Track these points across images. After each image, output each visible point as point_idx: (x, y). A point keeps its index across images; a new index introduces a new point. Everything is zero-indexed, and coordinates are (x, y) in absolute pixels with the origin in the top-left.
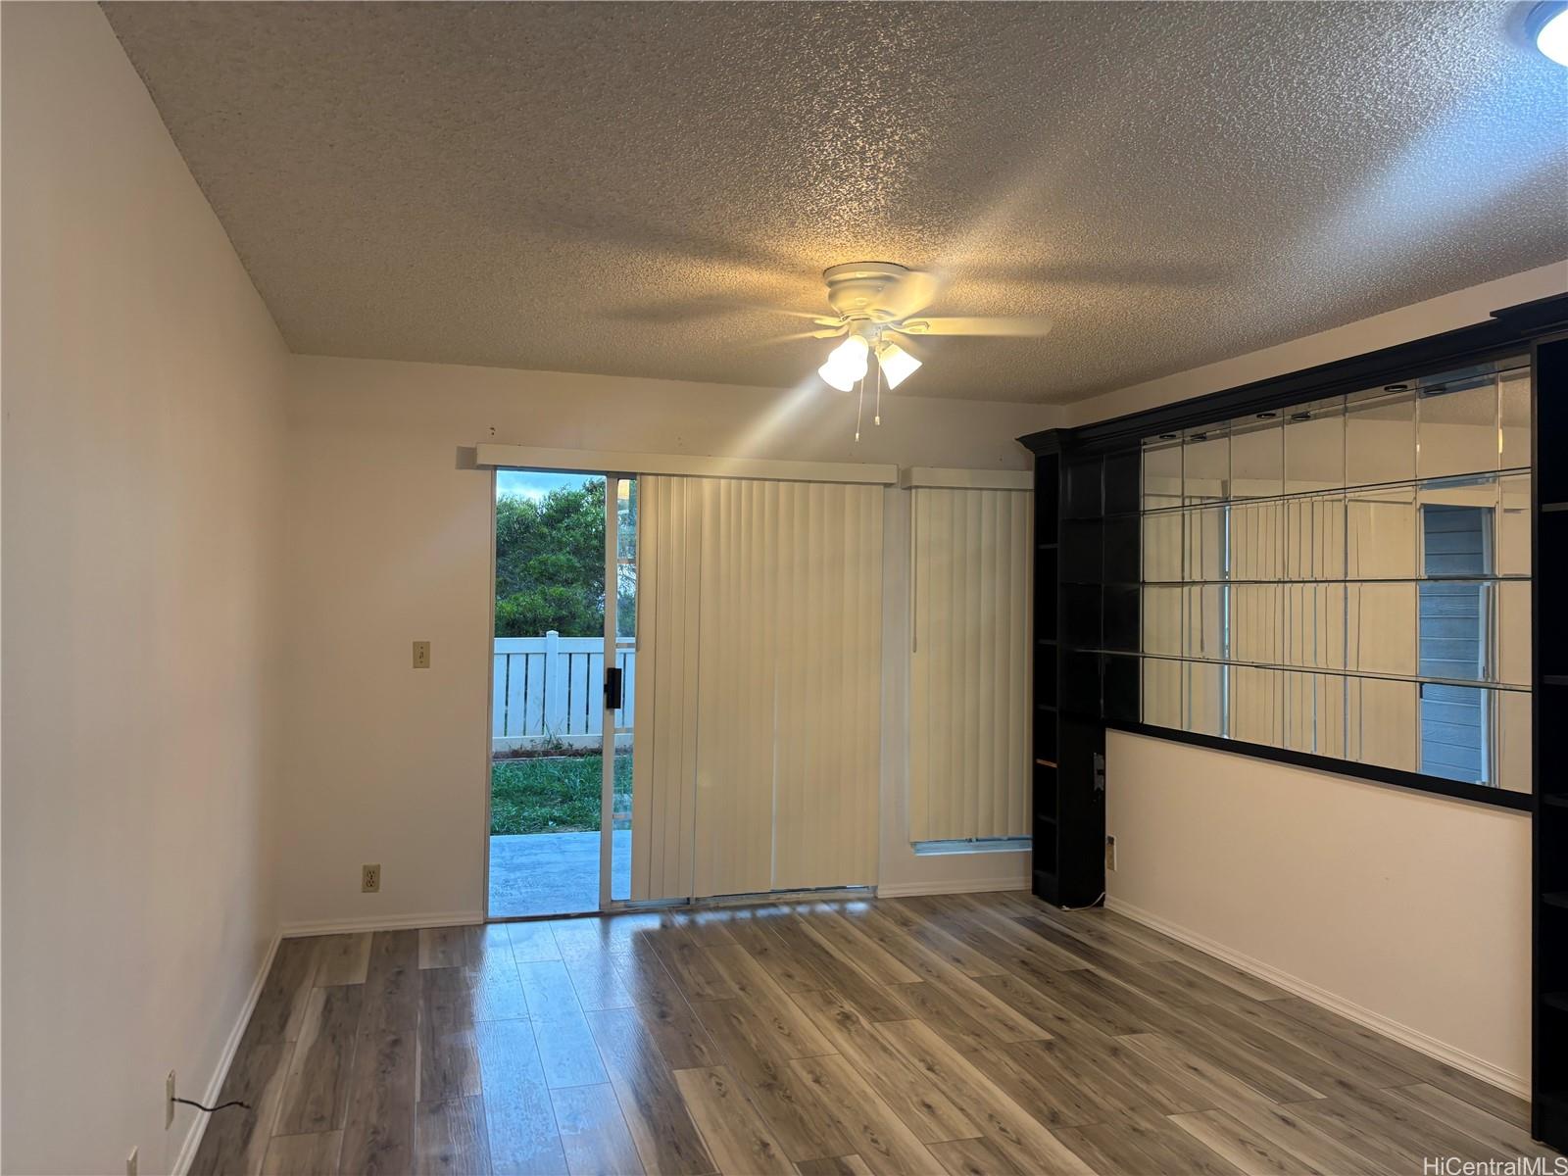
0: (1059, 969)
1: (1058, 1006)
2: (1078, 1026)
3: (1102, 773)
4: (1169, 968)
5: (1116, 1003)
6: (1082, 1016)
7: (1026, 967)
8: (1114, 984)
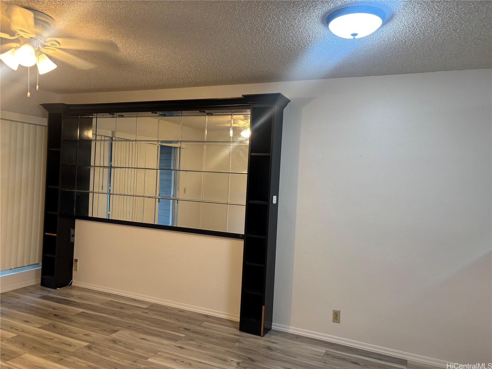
0: (73, 315)
1: (81, 329)
2: (94, 336)
3: (73, 236)
4: (111, 304)
5: (102, 322)
6: (93, 331)
7: (58, 317)
8: (96, 315)
